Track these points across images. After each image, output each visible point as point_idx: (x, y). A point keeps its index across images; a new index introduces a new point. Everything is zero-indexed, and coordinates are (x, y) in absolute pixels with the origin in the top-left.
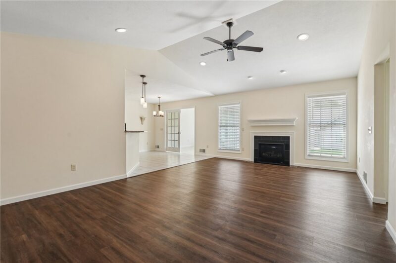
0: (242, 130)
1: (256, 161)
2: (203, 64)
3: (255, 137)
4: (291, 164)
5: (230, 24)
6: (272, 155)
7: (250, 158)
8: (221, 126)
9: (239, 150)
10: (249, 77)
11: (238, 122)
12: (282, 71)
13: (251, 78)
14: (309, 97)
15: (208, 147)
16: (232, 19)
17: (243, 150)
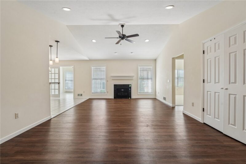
0: (107, 81)
1: (115, 98)
2: (94, 41)
3: (115, 85)
4: (132, 98)
5: (122, 26)
6: (123, 94)
7: (112, 97)
8: (93, 79)
9: (105, 93)
10: (116, 53)
11: (104, 77)
12: (132, 53)
13: (116, 54)
14: (139, 66)
15: (84, 92)
16: (125, 24)
17: (108, 92)
